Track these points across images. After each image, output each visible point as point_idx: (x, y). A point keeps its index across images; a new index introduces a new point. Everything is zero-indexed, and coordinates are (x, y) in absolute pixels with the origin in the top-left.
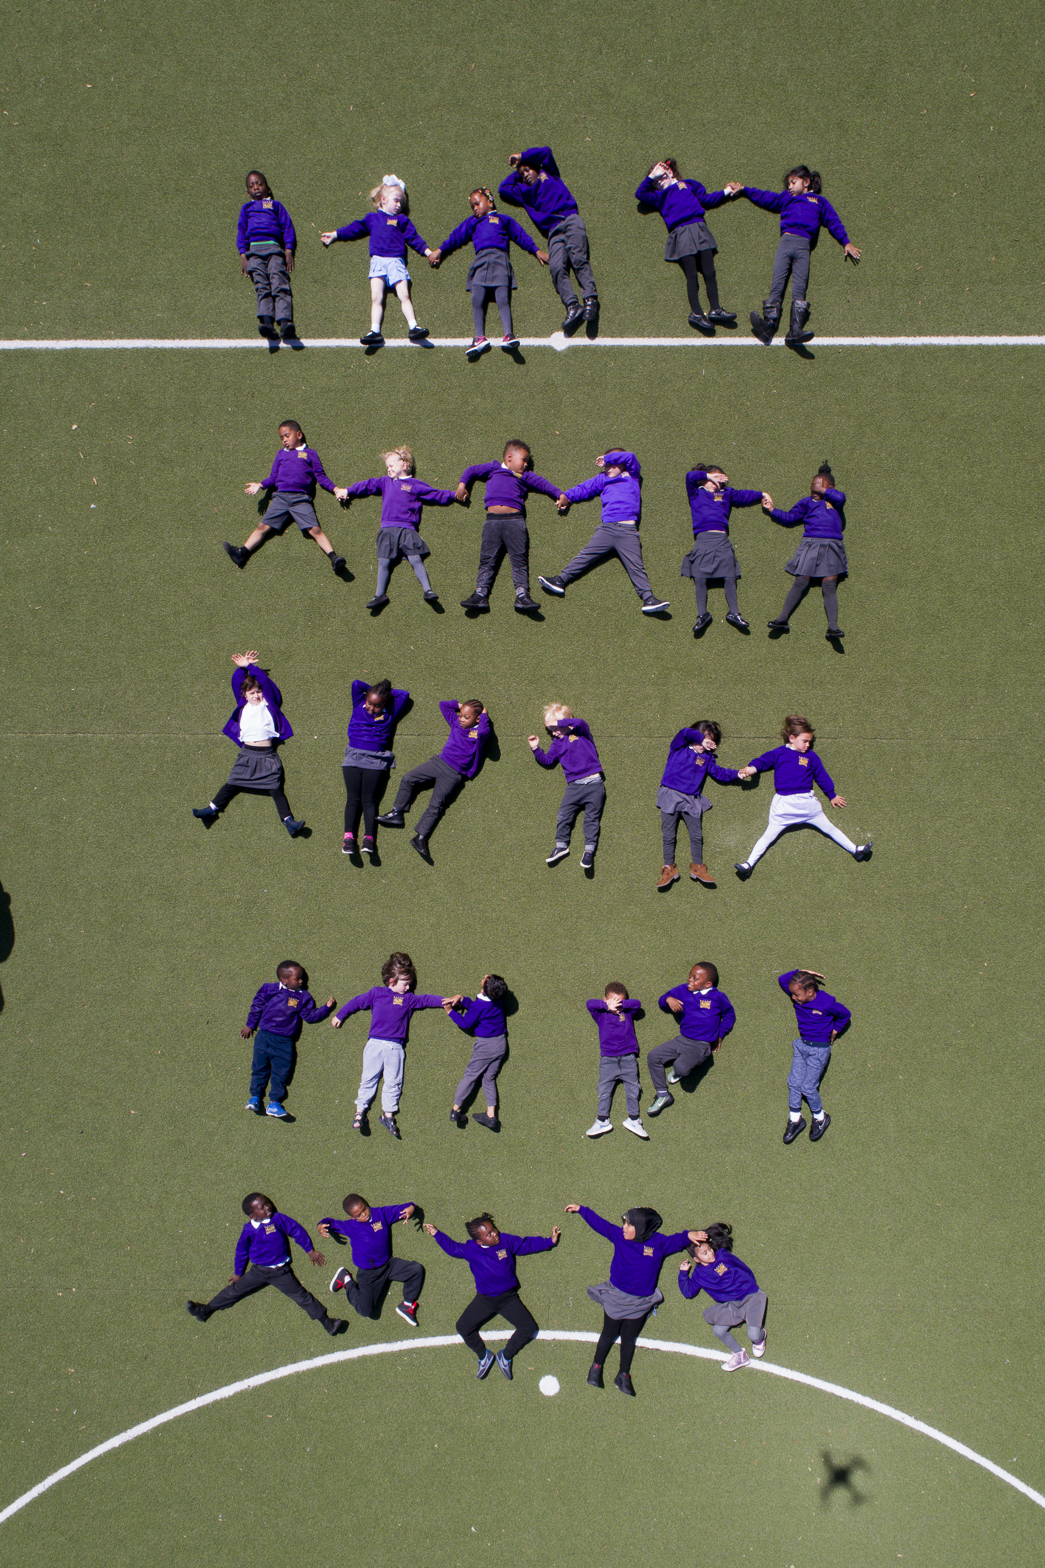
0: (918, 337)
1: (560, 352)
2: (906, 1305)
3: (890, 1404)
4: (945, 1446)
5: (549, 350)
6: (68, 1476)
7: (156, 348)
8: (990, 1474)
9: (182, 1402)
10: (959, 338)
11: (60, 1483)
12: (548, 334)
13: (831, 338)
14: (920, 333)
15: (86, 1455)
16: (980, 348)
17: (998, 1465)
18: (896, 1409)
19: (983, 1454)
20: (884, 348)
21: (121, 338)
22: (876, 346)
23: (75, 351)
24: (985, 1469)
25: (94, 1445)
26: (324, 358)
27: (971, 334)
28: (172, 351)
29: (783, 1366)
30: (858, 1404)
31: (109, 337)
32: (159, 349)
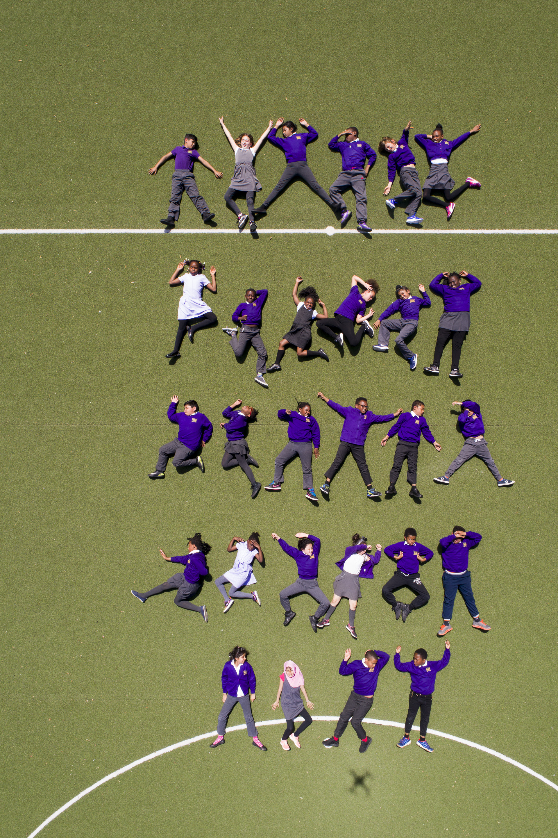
0: (504, 230)
1: (330, 236)
2: (502, 701)
3: (494, 749)
4: (520, 769)
5: (325, 235)
6: (91, 792)
7: (130, 233)
8: (542, 782)
9: (147, 755)
10: (524, 230)
11: (86, 796)
12: (324, 227)
13: (462, 230)
14: (506, 228)
15: (99, 781)
16: (534, 235)
17: (546, 778)
18: (497, 751)
19: (539, 772)
20: (488, 235)
21: (113, 228)
22: (484, 234)
23: (90, 235)
24: (540, 780)
25: (103, 776)
26: (214, 238)
27: (530, 228)
28: (138, 235)
29: (442, 732)
30: (478, 749)
31: (107, 228)
32: (132, 234)
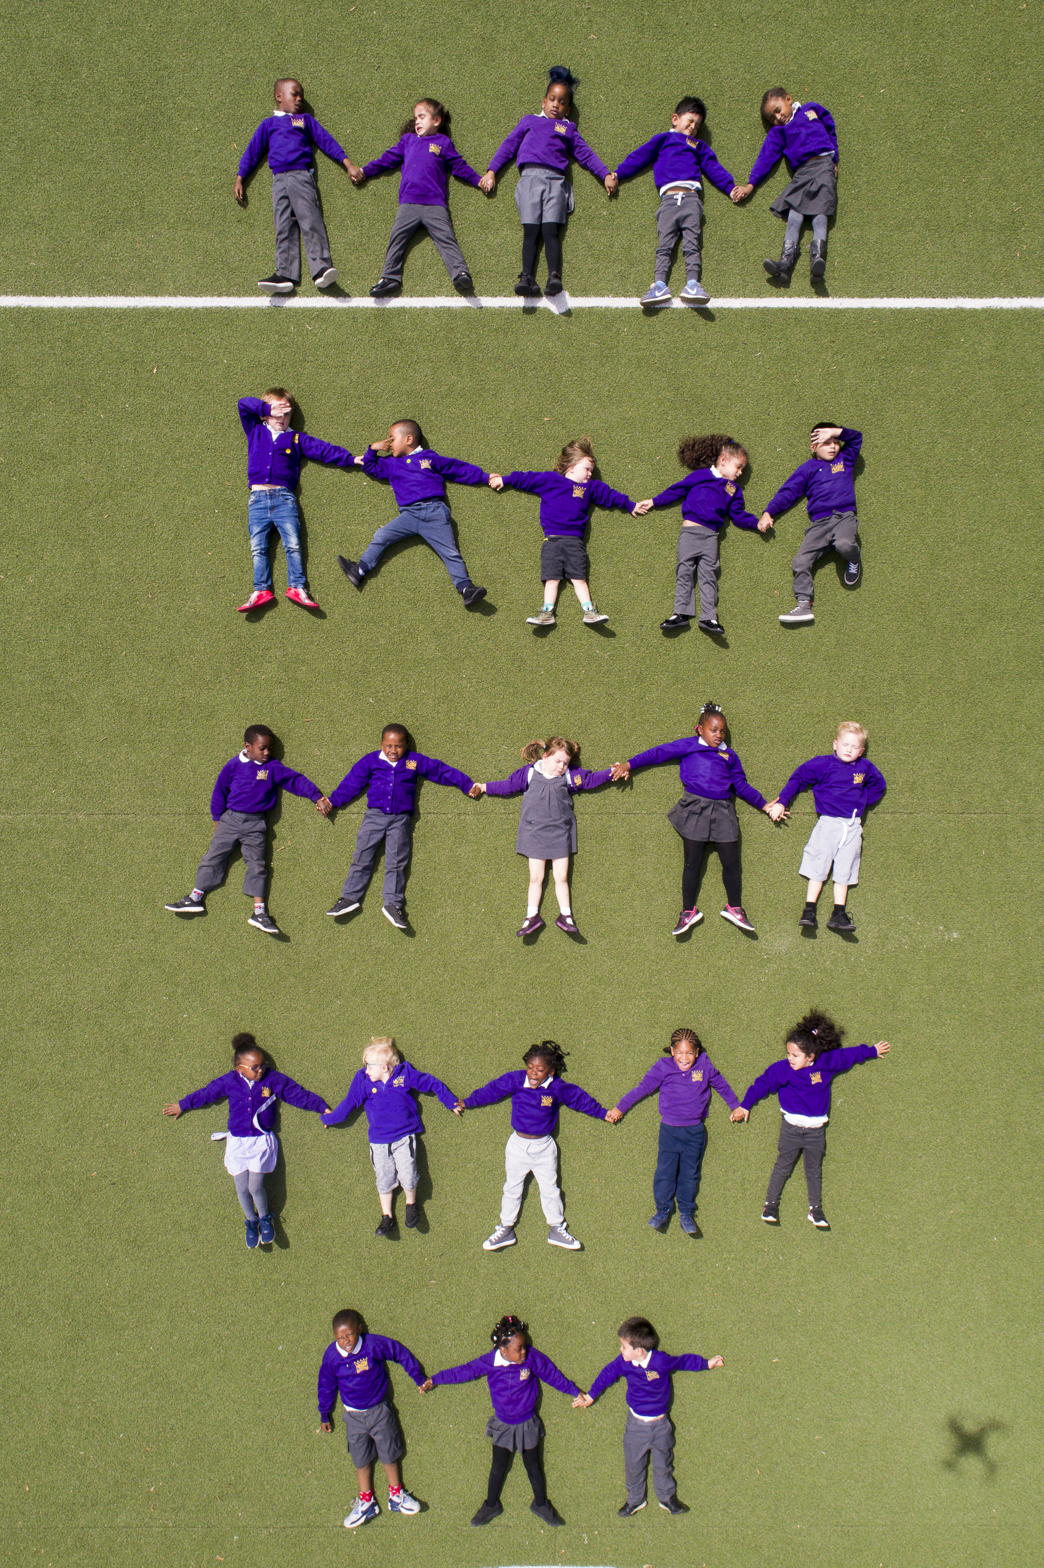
0: (1015, 299)
1: (558, 316)
2: (1003, 1524)
5: (544, 314)
14: (1019, 292)
20: (973, 313)
22: (962, 310)
26: (252, 322)
32: (33, 309)
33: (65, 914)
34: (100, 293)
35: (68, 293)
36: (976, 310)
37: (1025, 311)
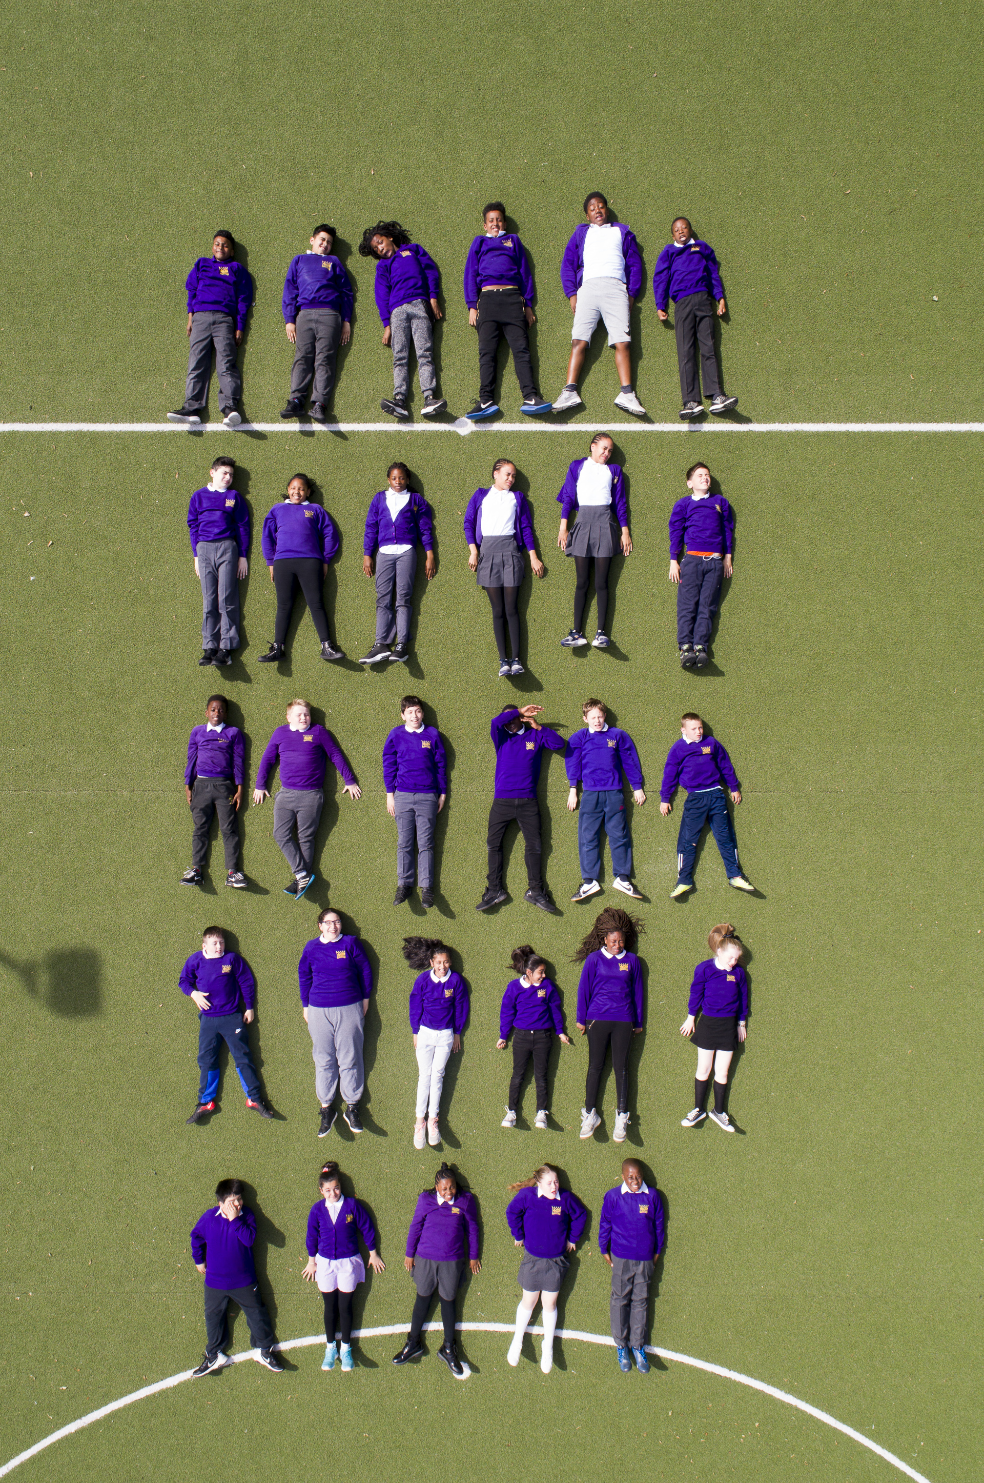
0: (791, 424)
1: (463, 437)
5: (453, 435)
9: (131, 1392)
14: (794, 421)
16: (848, 434)
17: (858, 1431)
19: (844, 1421)
21: (56, 421)
24: (846, 1435)
25: (51, 1432)
26: (245, 441)
27: (838, 421)
30: (735, 1381)
33: (114, 862)
34: (138, 421)
35: (115, 420)
36: (762, 432)
37: (798, 433)
